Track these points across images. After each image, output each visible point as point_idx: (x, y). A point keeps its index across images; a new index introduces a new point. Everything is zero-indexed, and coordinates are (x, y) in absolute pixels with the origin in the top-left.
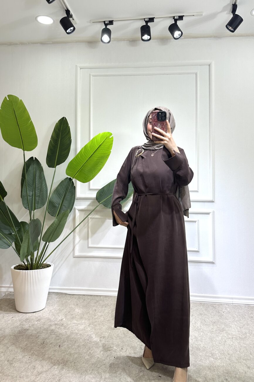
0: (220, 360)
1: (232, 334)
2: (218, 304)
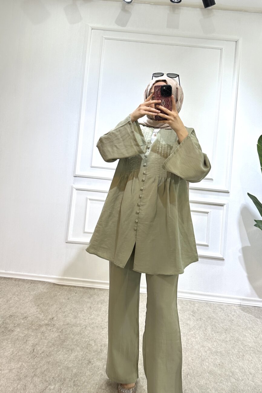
2: (226, 305)
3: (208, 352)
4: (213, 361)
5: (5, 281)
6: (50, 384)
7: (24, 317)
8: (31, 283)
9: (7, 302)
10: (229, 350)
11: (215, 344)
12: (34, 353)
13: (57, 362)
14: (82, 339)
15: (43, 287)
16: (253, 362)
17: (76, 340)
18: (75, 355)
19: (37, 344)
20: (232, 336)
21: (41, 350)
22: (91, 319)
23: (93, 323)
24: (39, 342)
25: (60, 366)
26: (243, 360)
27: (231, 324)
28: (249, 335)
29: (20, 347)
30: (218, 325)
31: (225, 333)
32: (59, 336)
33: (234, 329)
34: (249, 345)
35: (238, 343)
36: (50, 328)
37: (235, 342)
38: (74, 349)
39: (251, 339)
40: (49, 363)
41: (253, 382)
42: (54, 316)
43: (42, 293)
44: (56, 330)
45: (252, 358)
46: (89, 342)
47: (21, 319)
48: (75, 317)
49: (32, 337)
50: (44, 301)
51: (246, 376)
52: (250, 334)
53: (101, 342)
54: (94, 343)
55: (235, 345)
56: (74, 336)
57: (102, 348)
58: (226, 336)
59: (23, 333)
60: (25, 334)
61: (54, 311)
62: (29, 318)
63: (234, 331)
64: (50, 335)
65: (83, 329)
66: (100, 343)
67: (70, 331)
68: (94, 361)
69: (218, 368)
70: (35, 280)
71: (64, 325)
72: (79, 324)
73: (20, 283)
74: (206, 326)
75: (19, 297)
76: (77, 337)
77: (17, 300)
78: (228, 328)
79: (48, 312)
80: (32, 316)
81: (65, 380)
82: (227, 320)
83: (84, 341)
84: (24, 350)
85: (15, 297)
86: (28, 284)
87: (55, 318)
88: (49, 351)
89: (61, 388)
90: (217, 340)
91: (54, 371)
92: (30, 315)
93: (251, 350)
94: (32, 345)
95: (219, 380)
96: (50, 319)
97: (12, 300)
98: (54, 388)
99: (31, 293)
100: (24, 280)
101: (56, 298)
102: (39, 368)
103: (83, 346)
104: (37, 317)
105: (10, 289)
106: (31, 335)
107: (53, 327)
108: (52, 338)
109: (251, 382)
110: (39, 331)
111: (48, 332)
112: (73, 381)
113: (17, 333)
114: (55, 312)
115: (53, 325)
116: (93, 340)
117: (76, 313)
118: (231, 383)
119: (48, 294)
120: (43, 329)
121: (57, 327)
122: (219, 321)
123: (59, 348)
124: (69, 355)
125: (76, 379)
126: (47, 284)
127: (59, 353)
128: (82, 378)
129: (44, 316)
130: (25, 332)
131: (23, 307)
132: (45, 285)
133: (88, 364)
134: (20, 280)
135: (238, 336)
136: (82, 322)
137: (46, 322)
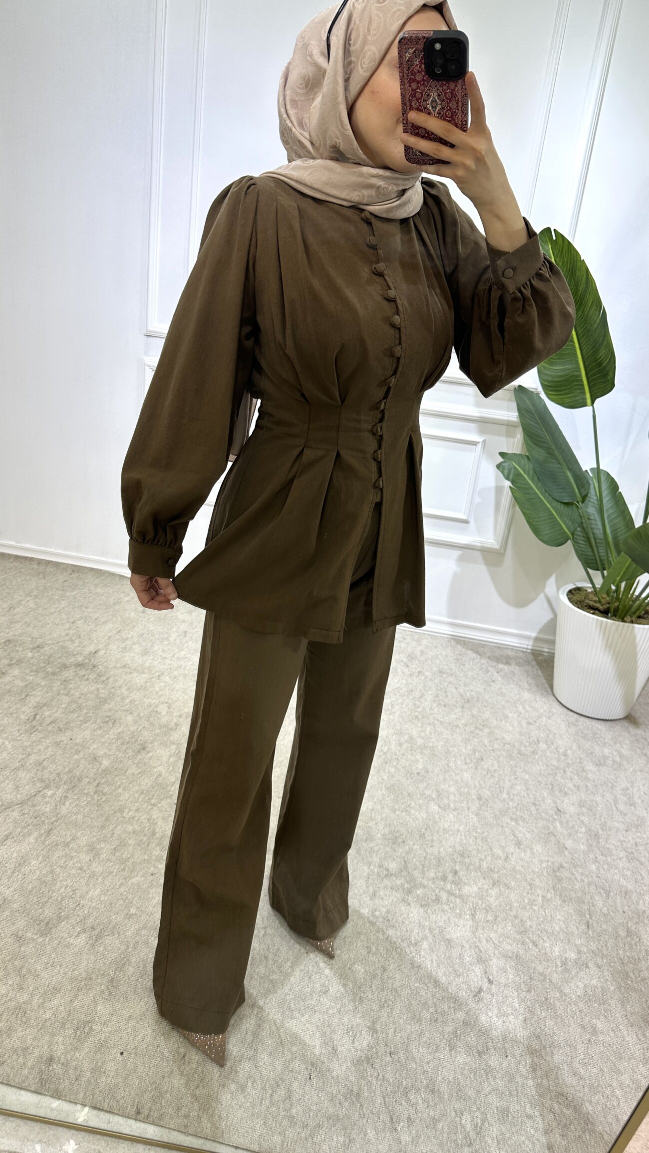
0: (455, 813)
1: (503, 738)
2: (493, 646)
3: (405, 746)
4: (407, 764)
5: (17, 564)
6: (47, 787)
7: (35, 645)
8: (73, 571)
9: (9, 611)
10: (454, 746)
11: (428, 729)
12: (34, 723)
13: (77, 744)
14: (145, 700)
15: (95, 582)
16: (496, 775)
17: (131, 701)
18: (119, 731)
19: (45, 705)
20: (473, 716)
21: (50, 716)
22: (178, 659)
23: (179, 667)
24: (52, 700)
25: (80, 751)
26: (476, 768)
27: (485, 689)
28: (516, 716)
29: (10, 707)
30: (454, 690)
31: (463, 707)
32: (98, 689)
33: (486, 701)
34: (506, 737)
35: (480, 733)
36: (83, 673)
37: (477, 728)
38: (120, 719)
39: (516, 725)
40: (58, 744)
41: (477, 815)
42: (101, 646)
43: (89, 595)
44: (95, 678)
45: (499, 766)
46: (157, 706)
47: (28, 649)
48: (145, 652)
49: (40, 688)
50: (90, 612)
51: (467, 803)
52: (520, 713)
53: (183, 708)
54: (166, 709)
55: (473, 735)
56: (130, 693)
57: (181, 720)
58: (461, 714)
59: (23, 679)
60: (27, 682)
61: (105, 636)
62: (47, 648)
63: (485, 706)
64: (79, 686)
65: (154, 679)
66: (179, 711)
67: (123, 682)
68: (152, 747)
69: (413, 780)
70: (81, 567)
71: (116, 668)
72: (148, 668)
73: (49, 569)
74: (424, 690)
75: (37, 600)
76: (136, 695)
77: (31, 608)
78: (473, 698)
79: (90, 639)
80: (53, 644)
81: (80, 779)
82: (479, 680)
83: (148, 705)
84: (15, 715)
85: (28, 601)
86: (65, 574)
87: (102, 653)
88: (67, 721)
89: (68, 795)
90: (436, 722)
91: (64, 762)
92: (50, 642)
93: (504, 750)
94: (35, 704)
95: (403, 806)
96: (90, 654)
97: (21, 607)
98: (53, 794)
99: (67, 594)
100: (57, 565)
101: (117, 607)
102: (35, 753)
103: (142, 714)
104: (63, 647)
105: (23, 582)
106: (38, 684)
107: (91, 670)
108: (82, 694)
109: (473, 816)
110: (60, 678)
111: (77, 679)
112: (95, 784)
113: (11, 680)
114: (106, 638)
115: (91, 667)
116: (166, 703)
117: (150, 644)
118: (427, 812)
119: (103, 597)
120: (67, 674)
121: (99, 670)
122: (460, 681)
123: (91, 715)
124: (106, 731)
125: (103, 781)
126: (106, 575)
127: (86, 725)
128: (117, 779)
129: (78, 646)
130: (28, 677)
131: (41, 623)
132: (103, 578)
133: (139, 752)
134: (48, 563)
135: (489, 717)
136: (156, 663)
137: (80, 659)
